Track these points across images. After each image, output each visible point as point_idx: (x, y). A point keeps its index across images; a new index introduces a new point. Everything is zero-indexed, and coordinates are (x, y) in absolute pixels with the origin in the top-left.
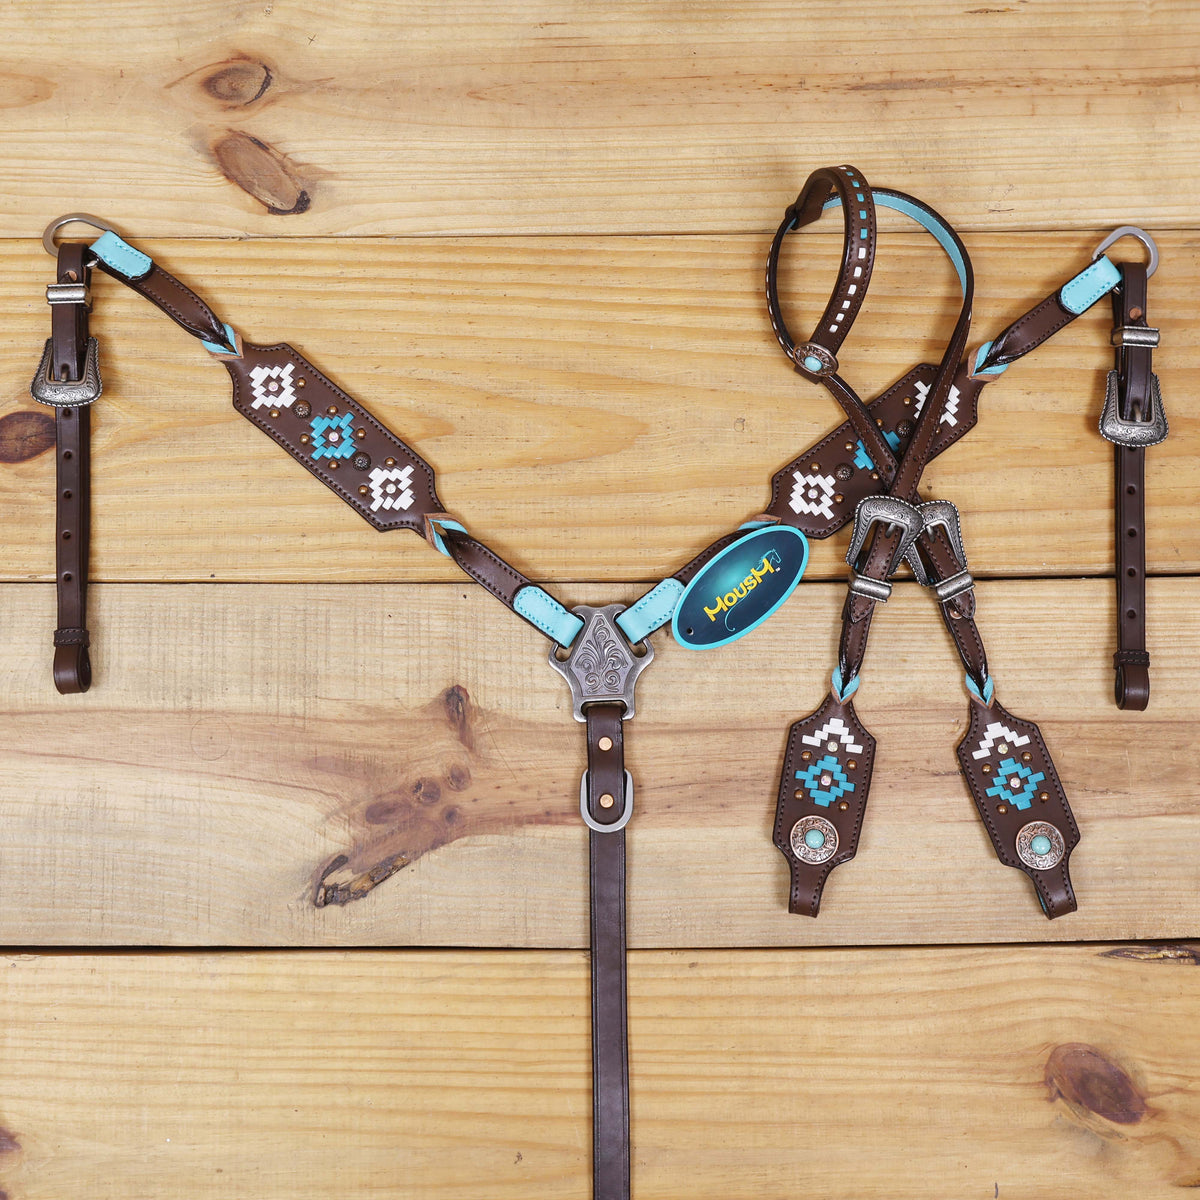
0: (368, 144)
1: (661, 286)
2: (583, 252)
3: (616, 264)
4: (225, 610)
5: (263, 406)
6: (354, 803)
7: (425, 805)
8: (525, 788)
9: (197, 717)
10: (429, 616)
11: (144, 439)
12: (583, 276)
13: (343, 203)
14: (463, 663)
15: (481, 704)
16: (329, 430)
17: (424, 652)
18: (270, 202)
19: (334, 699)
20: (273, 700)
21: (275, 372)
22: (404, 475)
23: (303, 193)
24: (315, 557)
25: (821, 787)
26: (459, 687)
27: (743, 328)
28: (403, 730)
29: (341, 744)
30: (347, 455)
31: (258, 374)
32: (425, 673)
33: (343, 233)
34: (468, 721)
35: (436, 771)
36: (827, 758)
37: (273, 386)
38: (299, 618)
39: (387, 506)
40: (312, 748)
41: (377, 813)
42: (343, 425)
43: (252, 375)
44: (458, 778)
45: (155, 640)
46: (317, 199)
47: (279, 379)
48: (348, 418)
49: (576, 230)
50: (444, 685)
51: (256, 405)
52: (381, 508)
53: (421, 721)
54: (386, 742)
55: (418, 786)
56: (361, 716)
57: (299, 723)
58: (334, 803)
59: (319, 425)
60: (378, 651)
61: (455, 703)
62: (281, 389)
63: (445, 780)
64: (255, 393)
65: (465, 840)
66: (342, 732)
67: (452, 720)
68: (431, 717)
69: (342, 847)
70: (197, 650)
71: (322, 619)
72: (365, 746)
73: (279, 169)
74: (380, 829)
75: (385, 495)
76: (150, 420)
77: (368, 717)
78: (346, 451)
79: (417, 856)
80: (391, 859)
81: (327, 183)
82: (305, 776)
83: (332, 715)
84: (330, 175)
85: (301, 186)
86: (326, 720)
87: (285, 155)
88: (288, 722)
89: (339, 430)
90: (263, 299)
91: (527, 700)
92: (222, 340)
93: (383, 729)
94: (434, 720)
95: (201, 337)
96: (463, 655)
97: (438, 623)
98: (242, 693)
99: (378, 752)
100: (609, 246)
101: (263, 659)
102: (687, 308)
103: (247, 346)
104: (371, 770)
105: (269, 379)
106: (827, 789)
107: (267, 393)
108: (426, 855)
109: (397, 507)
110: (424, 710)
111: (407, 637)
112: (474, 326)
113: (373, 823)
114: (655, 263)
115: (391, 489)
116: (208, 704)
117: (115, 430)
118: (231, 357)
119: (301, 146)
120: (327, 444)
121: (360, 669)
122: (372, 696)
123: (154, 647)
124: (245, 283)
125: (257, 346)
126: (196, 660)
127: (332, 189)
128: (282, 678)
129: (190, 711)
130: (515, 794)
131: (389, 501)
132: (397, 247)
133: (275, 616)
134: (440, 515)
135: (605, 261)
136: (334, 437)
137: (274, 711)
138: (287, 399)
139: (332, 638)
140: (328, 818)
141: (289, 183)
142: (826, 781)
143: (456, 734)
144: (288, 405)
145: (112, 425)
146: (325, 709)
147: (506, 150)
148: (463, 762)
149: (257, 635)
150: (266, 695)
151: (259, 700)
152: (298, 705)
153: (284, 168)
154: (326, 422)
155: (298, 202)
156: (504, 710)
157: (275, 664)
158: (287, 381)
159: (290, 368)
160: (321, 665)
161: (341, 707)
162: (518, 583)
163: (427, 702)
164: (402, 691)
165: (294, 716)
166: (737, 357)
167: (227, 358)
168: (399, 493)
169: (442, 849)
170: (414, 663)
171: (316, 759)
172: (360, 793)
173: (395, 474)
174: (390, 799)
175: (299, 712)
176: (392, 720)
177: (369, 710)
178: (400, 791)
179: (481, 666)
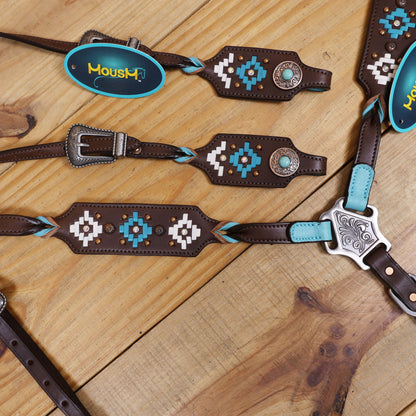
0: (38, 68)
1: (234, 21)
2: (184, 35)
3: (204, 28)
4: (160, 344)
5: (89, 242)
6: (298, 383)
7: (333, 356)
8: (371, 310)
9: (190, 406)
10: (258, 267)
11: (52, 295)
12: (194, 46)
13: (51, 105)
14: (293, 275)
15: (318, 288)
16: (131, 228)
17: (270, 285)
18: (16, 133)
19: (247, 344)
20: (219, 367)
21: (81, 221)
22: (185, 220)
23: (28, 116)
24: (181, 283)
25: (255, 75)
26: (301, 288)
27: (290, 9)
28: (292, 330)
29: (270, 361)
30: (150, 233)
31: (74, 229)
32: (279, 295)
33: (63, 120)
34: (319, 301)
35: (324, 337)
36: (237, 73)
37: (86, 229)
38: (198, 319)
39: (189, 242)
40: (257, 374)
41: (313, 380)
42: (135, 220)
43: (71, 231)
44: (337, 331)
45: (139, 386)
46: (37, 114)
47: (86, 223)
48: (135, 214)
49: (171, 28)
50: (293, 293)
51: (85, 244)
52: (188, 245)
53: (297, 319)
54: (289, 343)
55: (322, 350)
56: (267, 341)
57: (241, 368)
58: (291, 391)
59: (124, 229)
60: (248, 303)
61: (305, 298)
62: (91, 227)
63: (332, 337)
64: (80, 239)
65: (365, 357)
66: (265, 355)
67: (311, 306)
68: (299, 313)
69: (311, 409)
70: (163, 374)
71: (209, 310)
72: (281, 353)
73: (6, 114)
74: (321, 385)
75: (184, 238)
76: (48, 285)
77: (271, 338)
78: (148, 231)
79: (349, 383)
80: (338, 394)
81: (34, 102)
82: (265, 390)
83: (253, 351)
84: (33, 97)
85: (23, 114)
86: (252, 356)
87: (4, 105)
88: (236, 371)
89: (136, 224)
90: (52, 183)
91: (338, 268)
92: (43, 226)
93: (282, 338)
94: (303, 313)
95: (31, 233)
96: (290, 272)
97: (264, 267)
98: (202, 377)
99: (290, 350)
100: (194, 22)
101: (198, 351)
102: (254, 22)
103: (57, 219)
104: (294, 362)
105: (81, 227)
106: (256, 72)
107: (86, 234)
108: (353, 380)
109: (194, 238)
110: (294, 313)
111: (256, 285)
112: (163, 113)
113: (316, 385)
114: (222, 13)
115: (184, 232)
116: (191, 395)
117: (34, 303)
118: (54, 230)
119: (7, 95)
120: (136, 235)
121: (248, 318)
122: (265, 327)
123: (142, 389)
124: (37, 182)
125: (62, 215)
126: (167, 378)
127: (39, 103)
128: (215, 353)
129: (185, 406)
130: (370, 316)
131: (188, 238)
132: (94, 105)
133: (186, 327)
134: (219, 226)
135: (198, 31)
136: (136, 229)
137: (224, 372)
138: (98, 229)
139: (222, 315)
140: (292, 401)
141: (17, 117)
142: (251, 72)
143: (318, 312)
144: (101, 232)
145: (31, 302)
146: (247, 351)
147: (106, 17)
148: (333, 322)
149: (185, 343)
150: (214, 368)
151: (212, 373)
152: (233, 360)
153: (8, 111)
154: (127, 225)
155: (29, 122)
156: (332, 282)
157: (206, 350)
158: (91, 221)
159: (87, 213)
160: (228, 332)
161: (254, 344)
162: (285, 228)
163: (292, 308)
164: (276, 312)
165: (236, 367)
166: (298, 25)
167: (52, 233)
168: (190, 231)
169: (358, 370)
170: (270, 294)
171: (263, 378)
172: (298, 376)
173: (181, 223)
174: (314, 368)
175: (236, 362)
176: (283, 330)
177: (268, 334)
178: (315, 360)
179: (303, 270)
